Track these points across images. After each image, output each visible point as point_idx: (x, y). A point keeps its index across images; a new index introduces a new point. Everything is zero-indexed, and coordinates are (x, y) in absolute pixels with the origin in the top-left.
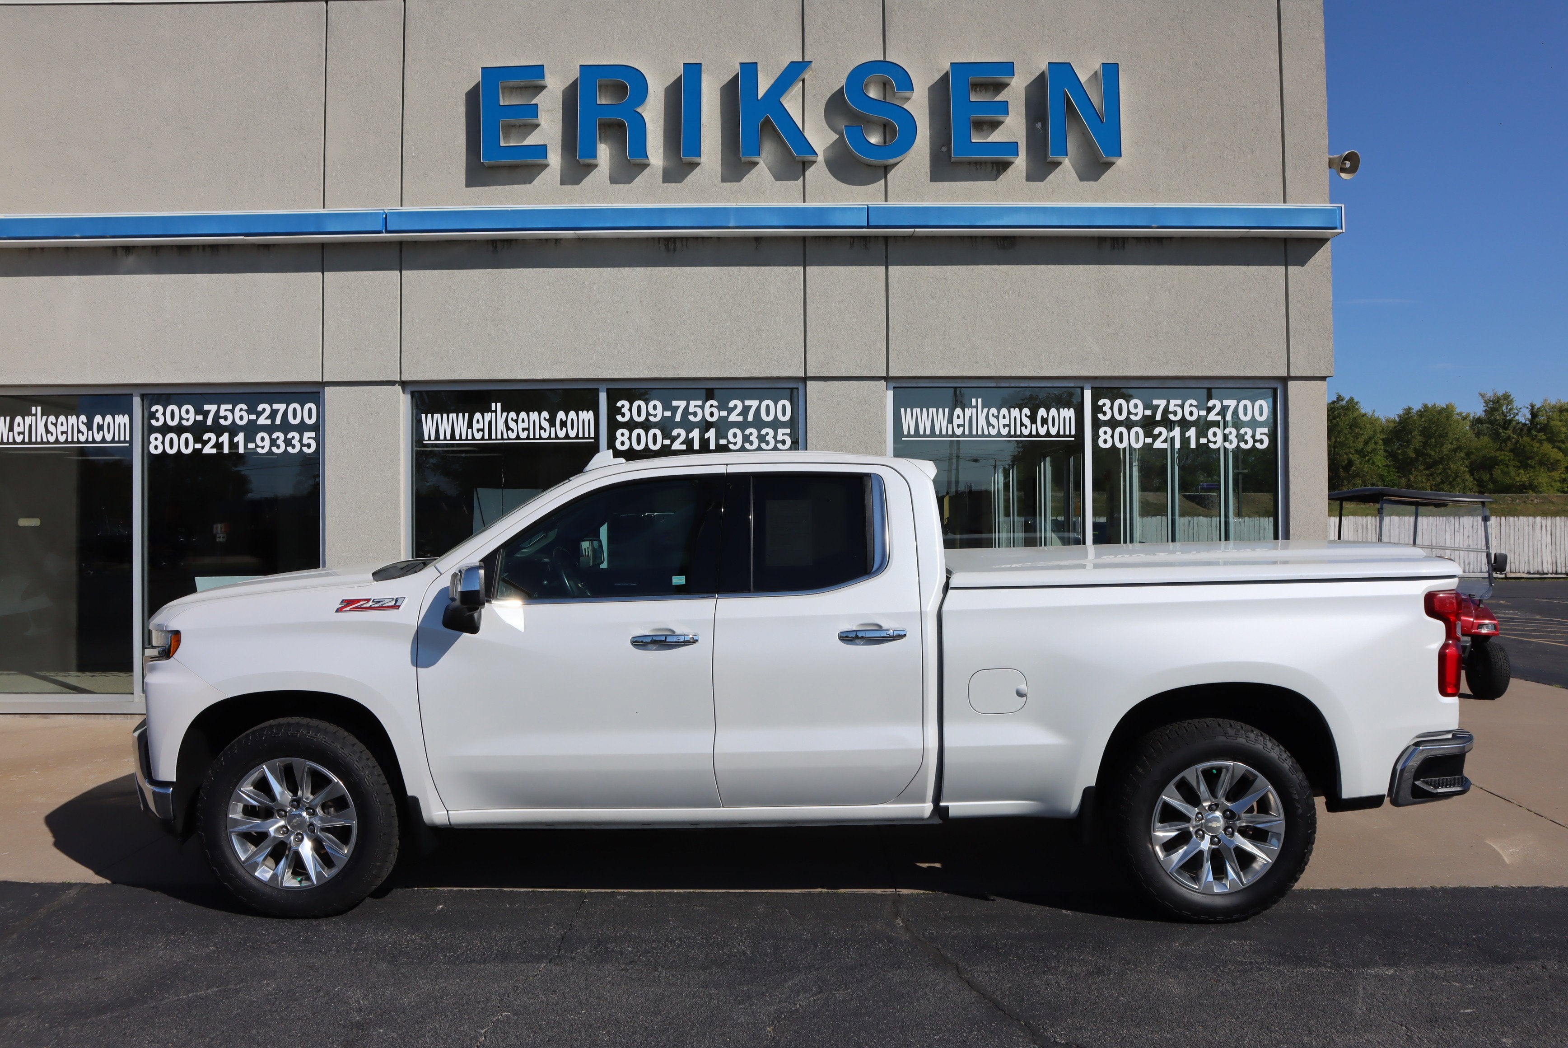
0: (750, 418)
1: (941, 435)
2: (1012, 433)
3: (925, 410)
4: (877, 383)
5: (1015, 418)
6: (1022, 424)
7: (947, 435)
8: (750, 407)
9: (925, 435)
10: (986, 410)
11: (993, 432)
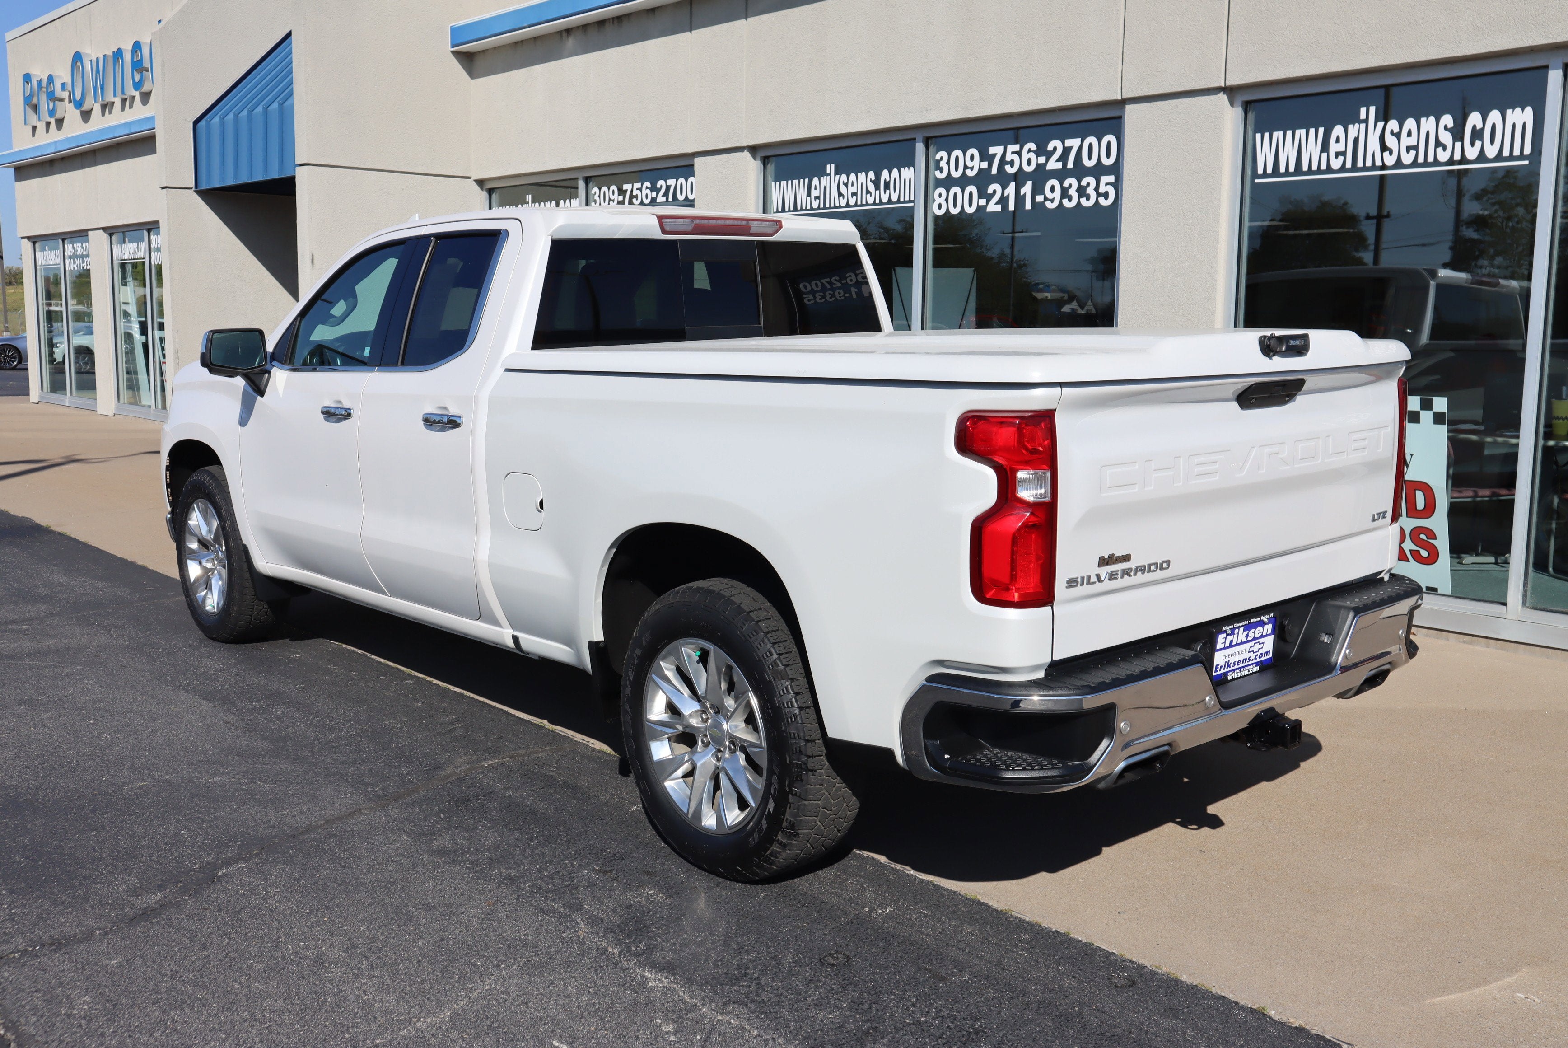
0: (1070, 165)
1: (1310, 172)
2: (1421, 160)
3: (1289, 133)
4: (1213, 97)
5: (1428, 134)
6: (1438, 144)
7: (1319, 171)
8: (1071, 148)
9: (1287, 173)
10: (1381, 124)
11: (1390, 160)
